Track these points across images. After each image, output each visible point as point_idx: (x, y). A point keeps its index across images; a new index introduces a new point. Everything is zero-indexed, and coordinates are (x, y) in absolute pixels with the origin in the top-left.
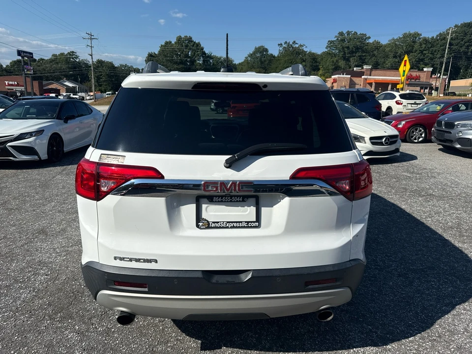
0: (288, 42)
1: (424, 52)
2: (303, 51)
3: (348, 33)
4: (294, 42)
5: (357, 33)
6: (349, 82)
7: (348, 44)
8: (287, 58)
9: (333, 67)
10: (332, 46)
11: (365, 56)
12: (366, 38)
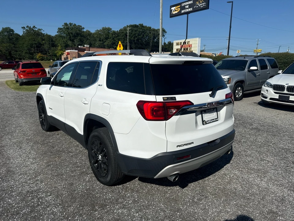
0: (29, 26)
1: (115, 39)
2: (41, 33)
3: (71, 24)
4: (34, 27)
5: (76, 25)
6: (77, 54)
7: (71, 31)
8: (30, 38)
9: (65, 45)
10: (61, 32)
11: (83, 39)
12: (82, 28)
